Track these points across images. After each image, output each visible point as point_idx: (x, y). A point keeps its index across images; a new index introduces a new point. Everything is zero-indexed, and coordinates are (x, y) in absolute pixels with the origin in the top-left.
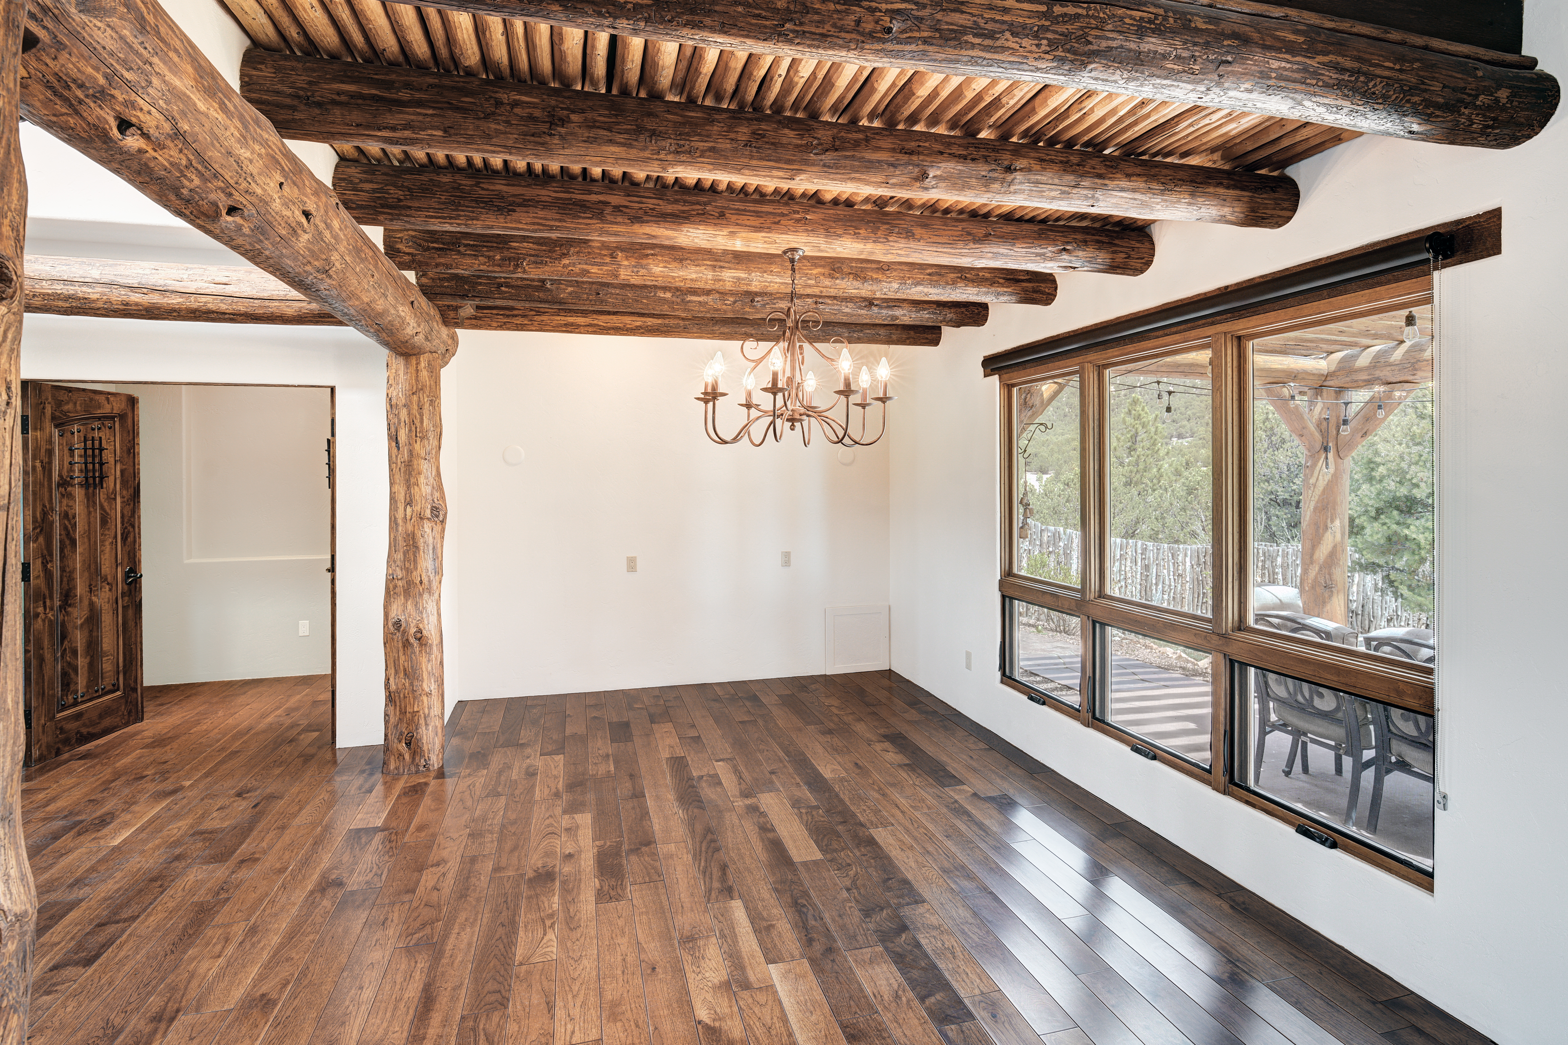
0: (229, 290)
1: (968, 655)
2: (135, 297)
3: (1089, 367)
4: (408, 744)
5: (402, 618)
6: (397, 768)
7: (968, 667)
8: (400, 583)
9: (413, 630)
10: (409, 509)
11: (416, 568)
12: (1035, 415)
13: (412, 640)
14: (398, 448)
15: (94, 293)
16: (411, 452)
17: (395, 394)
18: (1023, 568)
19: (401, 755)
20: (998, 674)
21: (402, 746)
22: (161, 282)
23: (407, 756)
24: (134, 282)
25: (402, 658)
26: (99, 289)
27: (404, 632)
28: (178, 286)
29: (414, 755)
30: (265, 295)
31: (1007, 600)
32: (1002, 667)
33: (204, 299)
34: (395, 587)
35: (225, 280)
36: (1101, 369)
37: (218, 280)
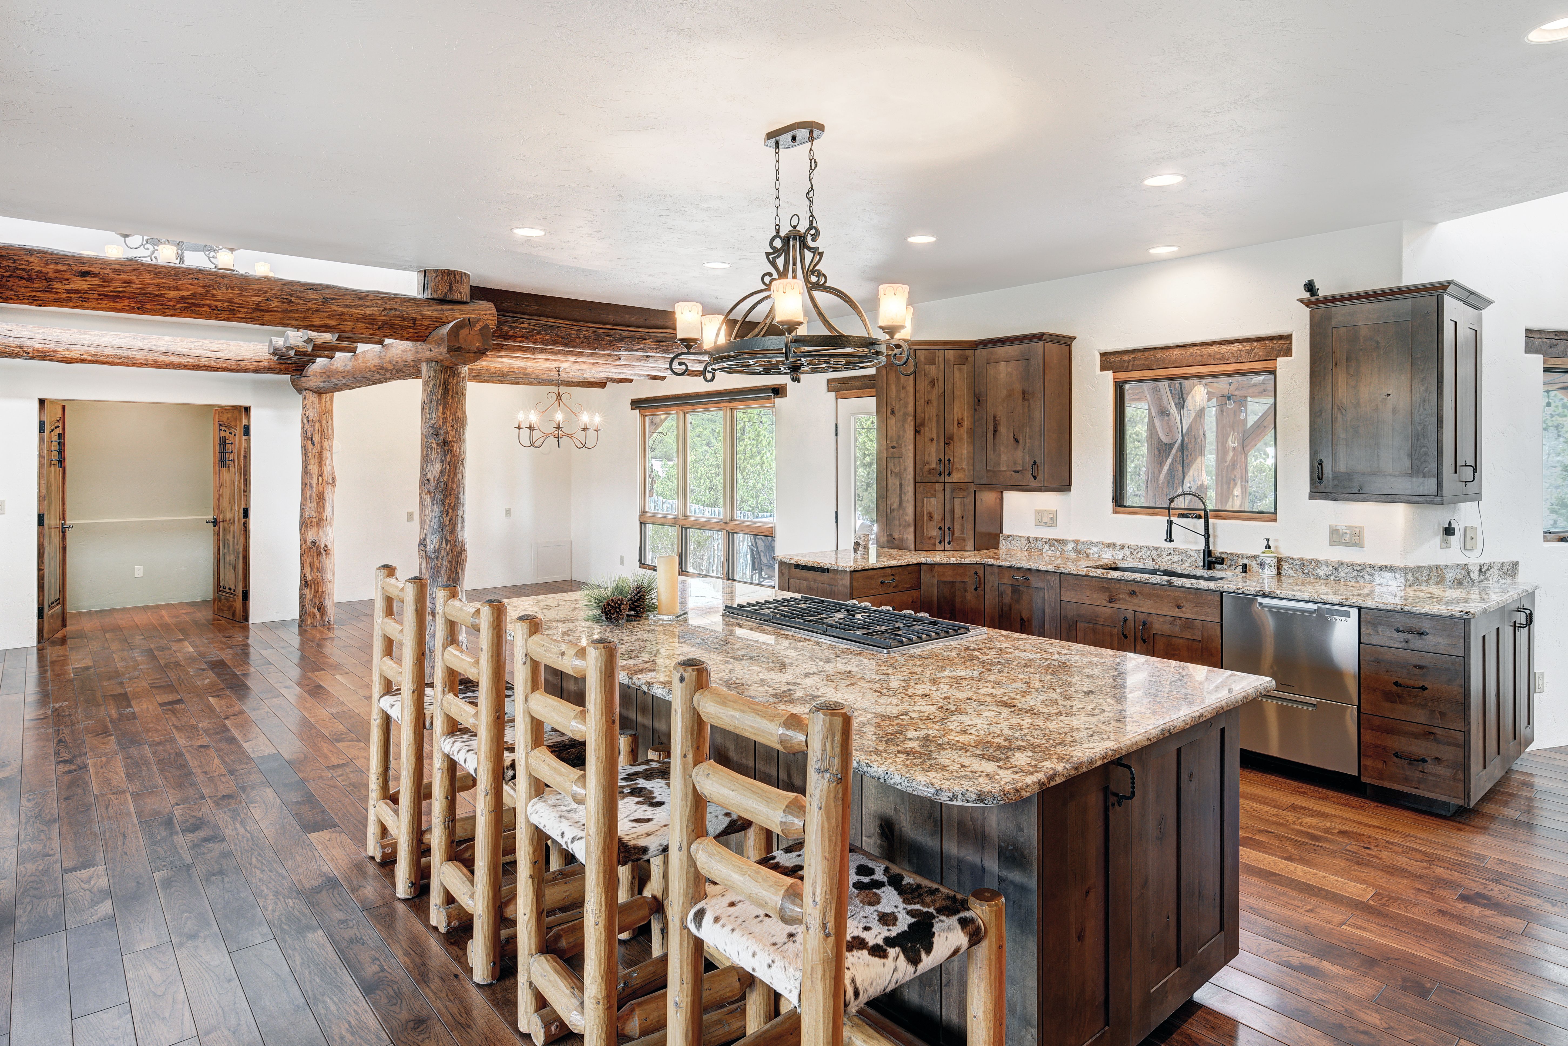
0: (219, 355)
1: (622, 557)
2: (163, 358)
3: (680, 413)
4: (319, 610)
5: (316, 539)
6: (312, 623)
7: (622, 564)
8: (314, 520)
9: (323, 546)
10: (320, 478)
11: (324, 511)
12: (656, 429)
13: (322, 551)
14: (313, 444)
15: (138, 355)
16: (322, 447)
17: (311, 414)
18: (650, 508)
19: (315, 615)
20: (638, 563)
21: (316, 611)
22: (179, 350)
23: (318, 616)
24: (163, 349)
25: (316, 561)
26: (142, 353)
27: (318, 547)
28: (189, 352)
29: (322, 615)
30: (240, 358)
31: (642, 524)
32: (640, 560)
33: (203, 359)
34: (311, 522)
35: (215, 349)
36: (685, 413)
37: (212, 349)
